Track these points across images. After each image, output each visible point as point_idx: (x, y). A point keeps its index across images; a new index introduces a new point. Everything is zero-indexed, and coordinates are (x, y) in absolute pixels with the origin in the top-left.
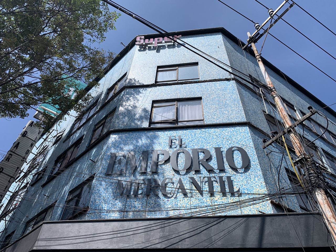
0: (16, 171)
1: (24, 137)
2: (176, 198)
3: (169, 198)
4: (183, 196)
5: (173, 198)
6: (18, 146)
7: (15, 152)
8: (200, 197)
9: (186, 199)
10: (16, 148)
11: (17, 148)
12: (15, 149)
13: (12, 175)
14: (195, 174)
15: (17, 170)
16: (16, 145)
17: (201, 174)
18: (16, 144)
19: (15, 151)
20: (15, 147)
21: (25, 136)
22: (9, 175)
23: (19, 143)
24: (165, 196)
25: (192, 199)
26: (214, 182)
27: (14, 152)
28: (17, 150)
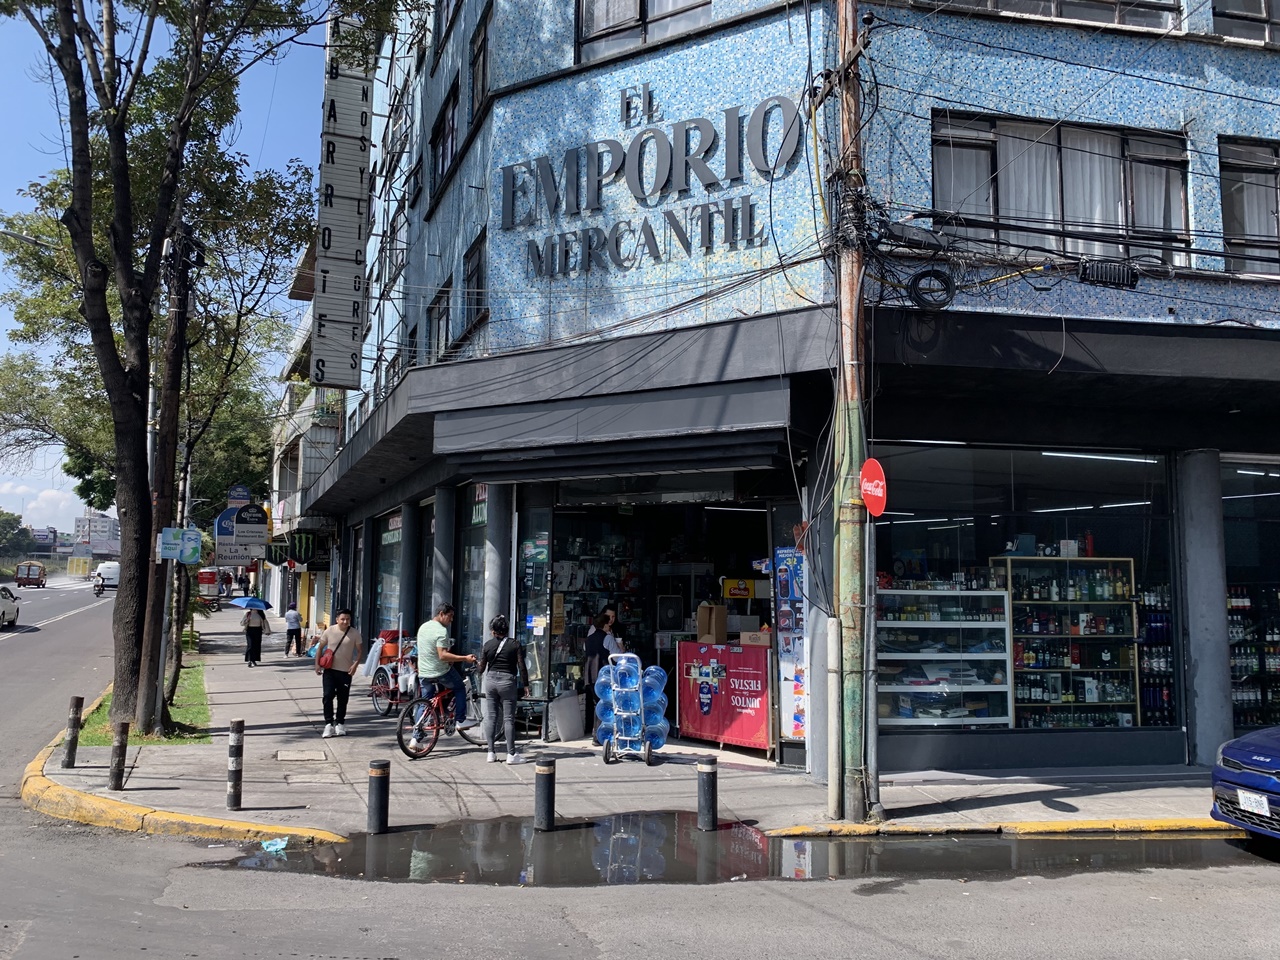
0: (362, 182)
1: (336, 78)
2: (639, 268)
3: (627, 269)
4: (653, 262)
5: (633, 269)
6: (335, 112)
7: (337, 132)
8: (687, 258)
9: (658, 267)
10: (332, 119)
11: (335, 120)
12: (332, 125)
13: (357, 196)
14: (679, 199)
15: (362, 178)
16: (330, 112)
17: (691, 197)
18: (327, 108)
19: (334, 128)
20: (329, 119)
21: (337, 75)
22: (351, 199)
23: (333, 102)
24: (620, 265)
25: (669, 265)
26: (716, 215)
27: (335, 134)
28: (338, 126)
